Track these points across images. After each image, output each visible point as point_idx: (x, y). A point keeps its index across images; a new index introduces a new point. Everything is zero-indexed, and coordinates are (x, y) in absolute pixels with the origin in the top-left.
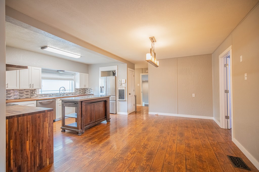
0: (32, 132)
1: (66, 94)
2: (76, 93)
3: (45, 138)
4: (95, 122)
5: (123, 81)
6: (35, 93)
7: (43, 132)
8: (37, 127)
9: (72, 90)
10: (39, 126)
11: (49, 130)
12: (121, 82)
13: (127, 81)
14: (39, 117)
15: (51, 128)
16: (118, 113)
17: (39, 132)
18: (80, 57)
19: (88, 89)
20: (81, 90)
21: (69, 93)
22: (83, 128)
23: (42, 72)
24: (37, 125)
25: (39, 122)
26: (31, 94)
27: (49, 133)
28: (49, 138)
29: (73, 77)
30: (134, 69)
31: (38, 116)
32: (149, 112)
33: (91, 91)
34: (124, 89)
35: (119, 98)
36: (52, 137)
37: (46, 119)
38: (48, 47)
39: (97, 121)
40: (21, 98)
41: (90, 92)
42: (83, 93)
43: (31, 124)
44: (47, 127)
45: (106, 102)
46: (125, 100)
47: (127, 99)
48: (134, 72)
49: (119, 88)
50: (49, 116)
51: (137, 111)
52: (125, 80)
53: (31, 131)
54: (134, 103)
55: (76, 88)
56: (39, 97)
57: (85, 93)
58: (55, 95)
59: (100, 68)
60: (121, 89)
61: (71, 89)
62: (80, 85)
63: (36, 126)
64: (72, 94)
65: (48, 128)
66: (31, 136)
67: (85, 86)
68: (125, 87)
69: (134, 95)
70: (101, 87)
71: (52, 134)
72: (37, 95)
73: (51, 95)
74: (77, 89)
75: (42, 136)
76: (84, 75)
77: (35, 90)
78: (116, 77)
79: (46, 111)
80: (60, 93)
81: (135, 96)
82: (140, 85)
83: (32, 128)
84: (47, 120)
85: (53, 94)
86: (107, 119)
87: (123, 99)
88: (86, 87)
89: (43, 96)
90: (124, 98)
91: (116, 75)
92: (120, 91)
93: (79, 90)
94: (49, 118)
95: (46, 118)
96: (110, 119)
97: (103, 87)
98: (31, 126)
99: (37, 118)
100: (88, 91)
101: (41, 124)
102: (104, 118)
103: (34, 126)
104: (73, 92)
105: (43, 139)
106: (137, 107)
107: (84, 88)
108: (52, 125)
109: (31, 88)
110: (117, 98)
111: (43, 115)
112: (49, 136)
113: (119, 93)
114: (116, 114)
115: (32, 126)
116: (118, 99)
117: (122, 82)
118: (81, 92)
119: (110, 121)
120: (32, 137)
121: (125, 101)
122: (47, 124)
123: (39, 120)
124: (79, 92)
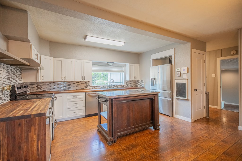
0: (8, 148)
1: (117, 86)
2: (127, 86)
3: (30, 157)
4: (134, 128)
5: (184, 70)
6: (88, 84)
7: (28, 148)
8: (16, 140)
9: (123, 83)
10: (21, 138)
11: (38, 146)
12: (179, 72)
13: (191, 70)
14: (20, 125)
15: (41, 142)
16: (175, 116)
17: (20, 147)
18: (124, 43)
19: (139, 82)
20: (132, 82)
21: (120, 86)
22: (114, 136)
23: (92, 64)
24: (17, 137)
25: (20, 133)
26: (86, 86)
27: (38, 149)
28: (37, 157)
29: (123, 69)
30: (205, 50)
31: (19, 123)
32: (239, 127)
33: (142, 83)
34: (184, 81)
35: (177, 95)
36: (43, 156)
37: (33, 127)
38: (87, 36)
39: (139, 127)
40: (78, 89)
41: (141, 85)
42: (134, 86)
43: (5, 135)
44: (34, 141)
45: (153, 100)
46: (186, 98)
47: (189, 98)
48: (204, 55)
49: (178, 80)
50: (37, 123)
51: (210, 117)
52: (187, 68)
53: (6, 145)
54: (205, 104)
55: (126, 80)
56: (92, 89)
57: (136, 85)
58: (106, 87)
59: (151, 55)
60: (181, 81)
61: (122, 81)
62: (130, 77)
63: (15, 138)
64: (123, 87)
65: (36, 142)
66: (6, 154)
67: (135, 78)
68: (187, 80)
69: (205, 91)
70: (152, 79)
71: (43, 151)
72: (90, 87)
73: (103, 87)
74: (128, 82)
75: (25, 153)
76: (134, 65)
77: (89, 82)
78: (172, 65)
79: (32, 117)
80: (110, 85)
81: (207, 94)
82: (216, 75)
83: (8, 141)
84: (35, 130)
85: (104, 86)
86: (154, 126)
87: (183, 97)
88: (137, 79)
89: (96, 88)
90: (185, 96)
91: (173, 62)
92: (178, 84)
93: (130, 82)
94: (37, 126)
95: (31, 126)
96: (160, 125)
97: (155, 79)
98: (5, 138)
99: (16, 126)
100: (140, 84)
101: (24, 135)
102: (150, 123)
103: (10, 138)
104: (124, 84)
105: (28, 158)
106: (210, 109)
107: (134, 80)
108: (43, 138)
109: (83, 80)
110: (174, 94)
111: (27, 121)
112: (38, 155)
113: (177, 88)
114: (172, 116)
115: (7, 138)
116: (175, 97)
117: (182, 72)
118: (132, 85)
119: (159, 129)
120: (8, 154)
121: (187, 100)
122: (35, 135)
123: (20, 129)
124: (130, 84)
